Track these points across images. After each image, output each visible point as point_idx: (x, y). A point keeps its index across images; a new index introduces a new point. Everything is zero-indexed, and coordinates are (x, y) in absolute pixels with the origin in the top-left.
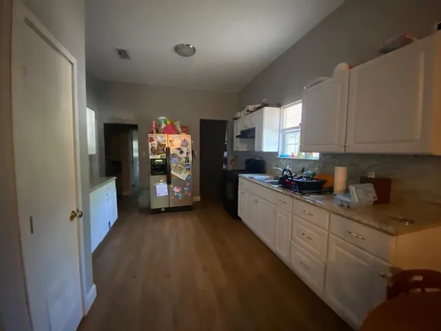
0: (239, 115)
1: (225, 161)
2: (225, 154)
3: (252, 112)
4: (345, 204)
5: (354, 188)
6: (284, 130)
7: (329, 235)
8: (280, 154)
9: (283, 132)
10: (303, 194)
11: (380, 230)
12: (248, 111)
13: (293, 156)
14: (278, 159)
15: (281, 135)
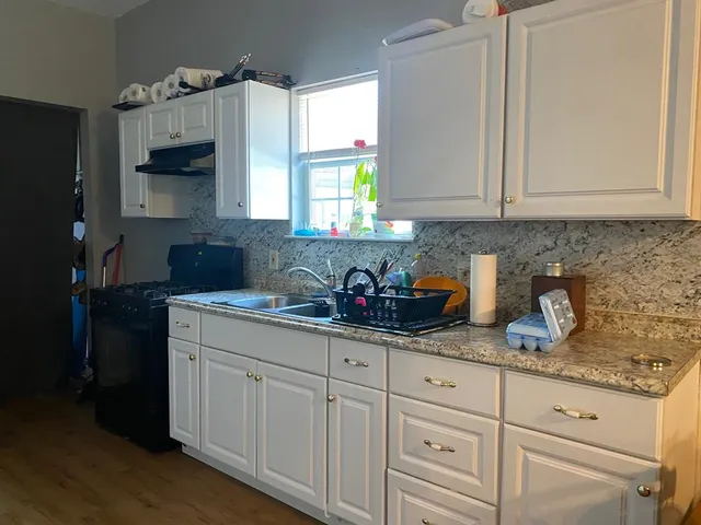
0: (141, 95)
1: (81, 254)
2: (79, 230)
3: (196, 90)
4: (532, 345)
5: (549, 302)
6: (301, 156)
7: (502, 429)
8: (295, 225)
9: (301, 164)
10: (415, 332)
11: (632, 391)
12: (183, 84)
13: (334, 231)
14: (290, 240)
15: (294, 170)
